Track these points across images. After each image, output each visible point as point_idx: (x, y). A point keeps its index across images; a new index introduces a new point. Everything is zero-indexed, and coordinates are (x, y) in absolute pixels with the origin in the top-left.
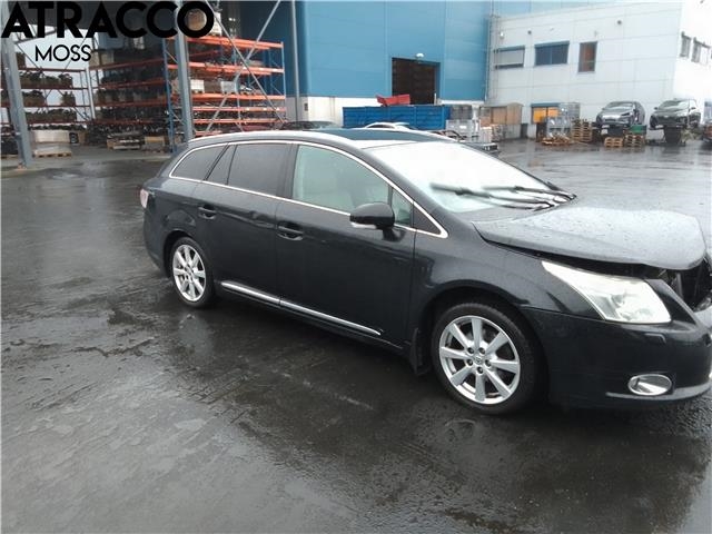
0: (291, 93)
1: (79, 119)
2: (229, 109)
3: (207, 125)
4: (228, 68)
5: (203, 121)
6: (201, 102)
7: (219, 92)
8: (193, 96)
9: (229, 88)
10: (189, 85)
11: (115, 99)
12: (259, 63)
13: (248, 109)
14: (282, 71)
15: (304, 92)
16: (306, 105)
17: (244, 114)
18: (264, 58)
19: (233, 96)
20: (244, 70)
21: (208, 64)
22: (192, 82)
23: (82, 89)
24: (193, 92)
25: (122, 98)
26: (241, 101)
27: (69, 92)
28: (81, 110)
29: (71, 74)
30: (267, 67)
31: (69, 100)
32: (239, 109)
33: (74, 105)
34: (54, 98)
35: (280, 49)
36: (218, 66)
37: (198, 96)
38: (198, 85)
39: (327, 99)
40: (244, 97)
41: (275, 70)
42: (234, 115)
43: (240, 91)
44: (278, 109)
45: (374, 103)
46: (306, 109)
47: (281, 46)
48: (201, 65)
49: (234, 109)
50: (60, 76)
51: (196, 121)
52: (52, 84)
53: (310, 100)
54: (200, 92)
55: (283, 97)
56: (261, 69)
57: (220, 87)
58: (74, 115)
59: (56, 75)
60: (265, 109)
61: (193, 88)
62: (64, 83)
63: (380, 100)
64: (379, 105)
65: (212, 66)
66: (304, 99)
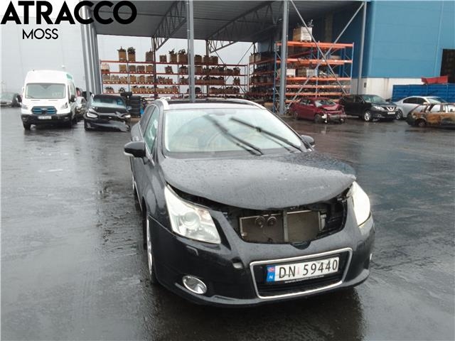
0: (355, 76)
1: (241, 92)
2: (310, 86)
3: (294, 96)
4: (314, 61)
5: (292, 94)
6: (293, 82)
7: (305, 76)
8: (287, 79)
9: (312, 74)
10: (286, 72)
11: (259, 81)
12: (337, 57)
13: (323, 87)
14: (351, 61)
15: (365, 75)
16: (365, 84)
17: (321, 90)
18: (341, 54)
19: (314, 79)
20: (323, 61)
21: (300, 59)
22: (288, 70)
23: (244, 75)
24: (288, 76)
25: (262, 81)
26: (319, 81)
27: (237, 77)
28: (243, 87)
29: (240, 67)
30: (342, 59)
31: (237, 82)
32: (317, 86)
33: (239, 85)
34: (229, 80)
35: (351, 48)
36: (306, 60)
37: (291, 79)
38: (291, 72)
39: (382, 79)
40: (321, 79)
41: (346, 61)
42: (313, 90)
43: (318, 75)
44: (344, 87)
45: (419, 82)
46: (365, 86)
47: (352, 45)
48: (295, 60)
49: (314, 86)
50: (234, 69)
51: (287, 94)
52: (230, 73)
53: (369, 81)
54: (293, 77)
55: (350, 79)
56: (336, 61)
57: (306, 73)
58: (238, 90)
59: (232, 68)
60: (335, 87)
61: (288, 74)
62: (236, 72)
63: (424, 80)
64: (422, 83)
65: (302, 60)
66: (364, 79)
